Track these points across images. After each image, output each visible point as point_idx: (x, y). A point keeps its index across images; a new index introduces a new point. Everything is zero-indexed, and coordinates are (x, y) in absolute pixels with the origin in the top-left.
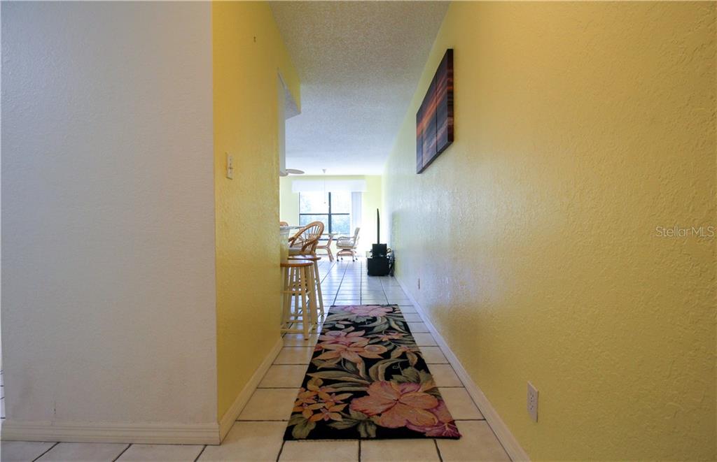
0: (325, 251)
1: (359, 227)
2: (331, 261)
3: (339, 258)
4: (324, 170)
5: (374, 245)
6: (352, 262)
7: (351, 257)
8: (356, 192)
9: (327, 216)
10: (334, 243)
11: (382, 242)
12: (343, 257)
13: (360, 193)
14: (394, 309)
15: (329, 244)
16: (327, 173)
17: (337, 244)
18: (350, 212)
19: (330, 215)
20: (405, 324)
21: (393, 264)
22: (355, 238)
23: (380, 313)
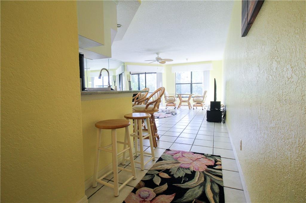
0: (187, 104)
1: (206, 90)
2: (190, 109)
3: (195, 108)
4: (187, 59)
5: (211, 102)
6: (202, 110)
7: (202, 107)
8: (206, 71)
9: (190, 84)
10: (192, 99)
11: (217, 100)
12: (197, 107)
13: (209, 71)
14: (216, 161)
15: (189, 99)
16: (189, 61)
17: (193, 100)
18: (203, 82)
19: (191, 84)
20: (221, 188)
21: (225, 116)
22: (204, 97)
23: (200, 166)
